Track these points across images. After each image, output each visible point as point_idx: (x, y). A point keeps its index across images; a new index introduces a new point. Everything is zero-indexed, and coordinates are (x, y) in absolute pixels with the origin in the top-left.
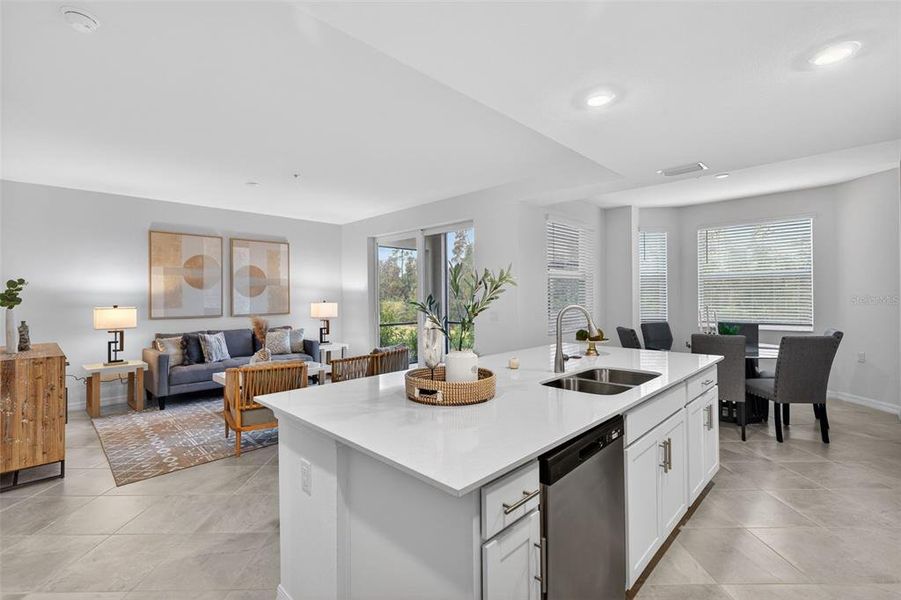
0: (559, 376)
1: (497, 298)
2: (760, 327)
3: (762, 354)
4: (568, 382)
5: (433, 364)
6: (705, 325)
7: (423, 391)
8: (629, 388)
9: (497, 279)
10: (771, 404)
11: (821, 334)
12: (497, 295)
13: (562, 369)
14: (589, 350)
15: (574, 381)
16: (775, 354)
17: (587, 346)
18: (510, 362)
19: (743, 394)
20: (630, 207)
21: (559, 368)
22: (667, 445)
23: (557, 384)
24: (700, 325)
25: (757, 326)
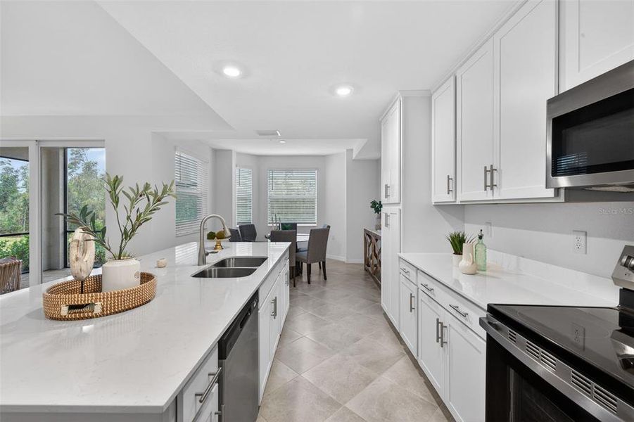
0: (202, 268)
1: (159, 209)
2: (298, 225)
3: (299, 239)
4: (210, 271)
5: (84, 275)
6: (271, 225)
7: (71, 307)
8: (256, 269)
9: (160, 194)
10: (305, 265)
11: (321, 227)
12: (159, 207)
13: (204, 262)
14: (217, 246)
15: (215, 270)
16: (307, 238)
17: (215, 243)
18: (158, 262)
19: (295, 262)
20: (231, 151)
21: (201, 262)
22: (275, 301)
23: (202, 275)
24: (269, 225)
25: (296, 224)
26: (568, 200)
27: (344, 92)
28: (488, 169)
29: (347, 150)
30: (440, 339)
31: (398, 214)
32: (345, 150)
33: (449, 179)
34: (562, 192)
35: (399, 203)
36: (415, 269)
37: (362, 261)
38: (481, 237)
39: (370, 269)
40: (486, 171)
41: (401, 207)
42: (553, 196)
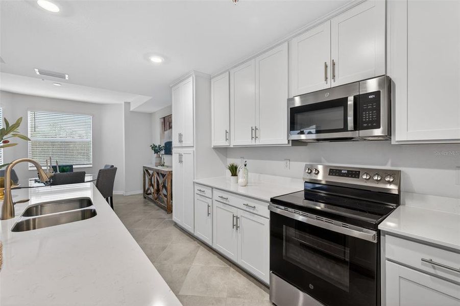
24: (30, 169)
25: (72, 166)
26: (293, 145)
27: (156, 60)
28: (254, 128)
29: (125, 102)
30: (236, 226)
31: (192, 154)
32: (123, 103)
33: (226, 132)
34: (291, 142)
35: (193, 147)
36: (211, 188)
37: (141, 192)
38: (245, 165)
39: (151, 196)
40: (252, 129)
41: (194, 149)
42: (287, 143)
